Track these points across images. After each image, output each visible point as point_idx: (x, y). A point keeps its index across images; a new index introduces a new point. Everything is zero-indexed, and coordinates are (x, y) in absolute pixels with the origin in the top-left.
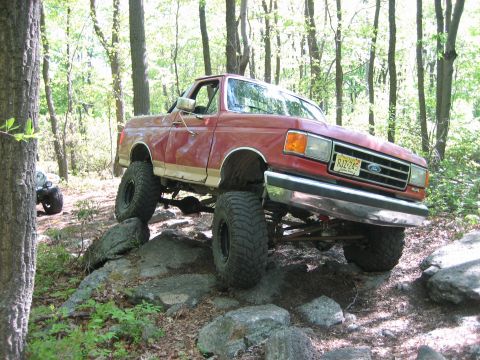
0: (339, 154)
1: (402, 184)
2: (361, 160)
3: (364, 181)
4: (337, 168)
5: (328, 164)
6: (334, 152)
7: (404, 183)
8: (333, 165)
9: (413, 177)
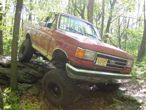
0: (98, 58)
2: (108, 60)
4: (97, 64)
7: (124, 67)
8: (96, 62)
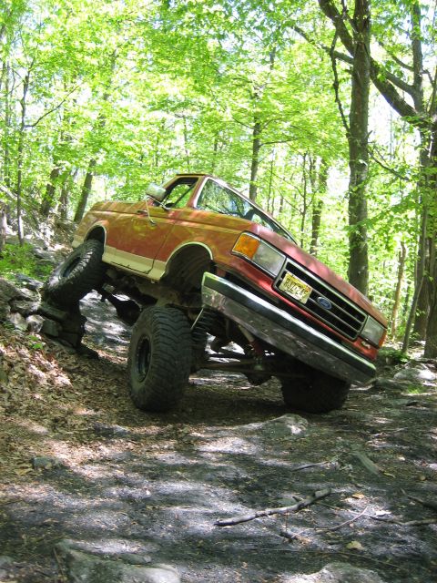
0: (289, 274)
1: (353, 333)
2: (312, 289)
3: (310, 312)
4: (283, 287)
5: (275, 279)
6: (285, 269)
7: (356, 333)
8: (280, 282)
9: (367, 330)
